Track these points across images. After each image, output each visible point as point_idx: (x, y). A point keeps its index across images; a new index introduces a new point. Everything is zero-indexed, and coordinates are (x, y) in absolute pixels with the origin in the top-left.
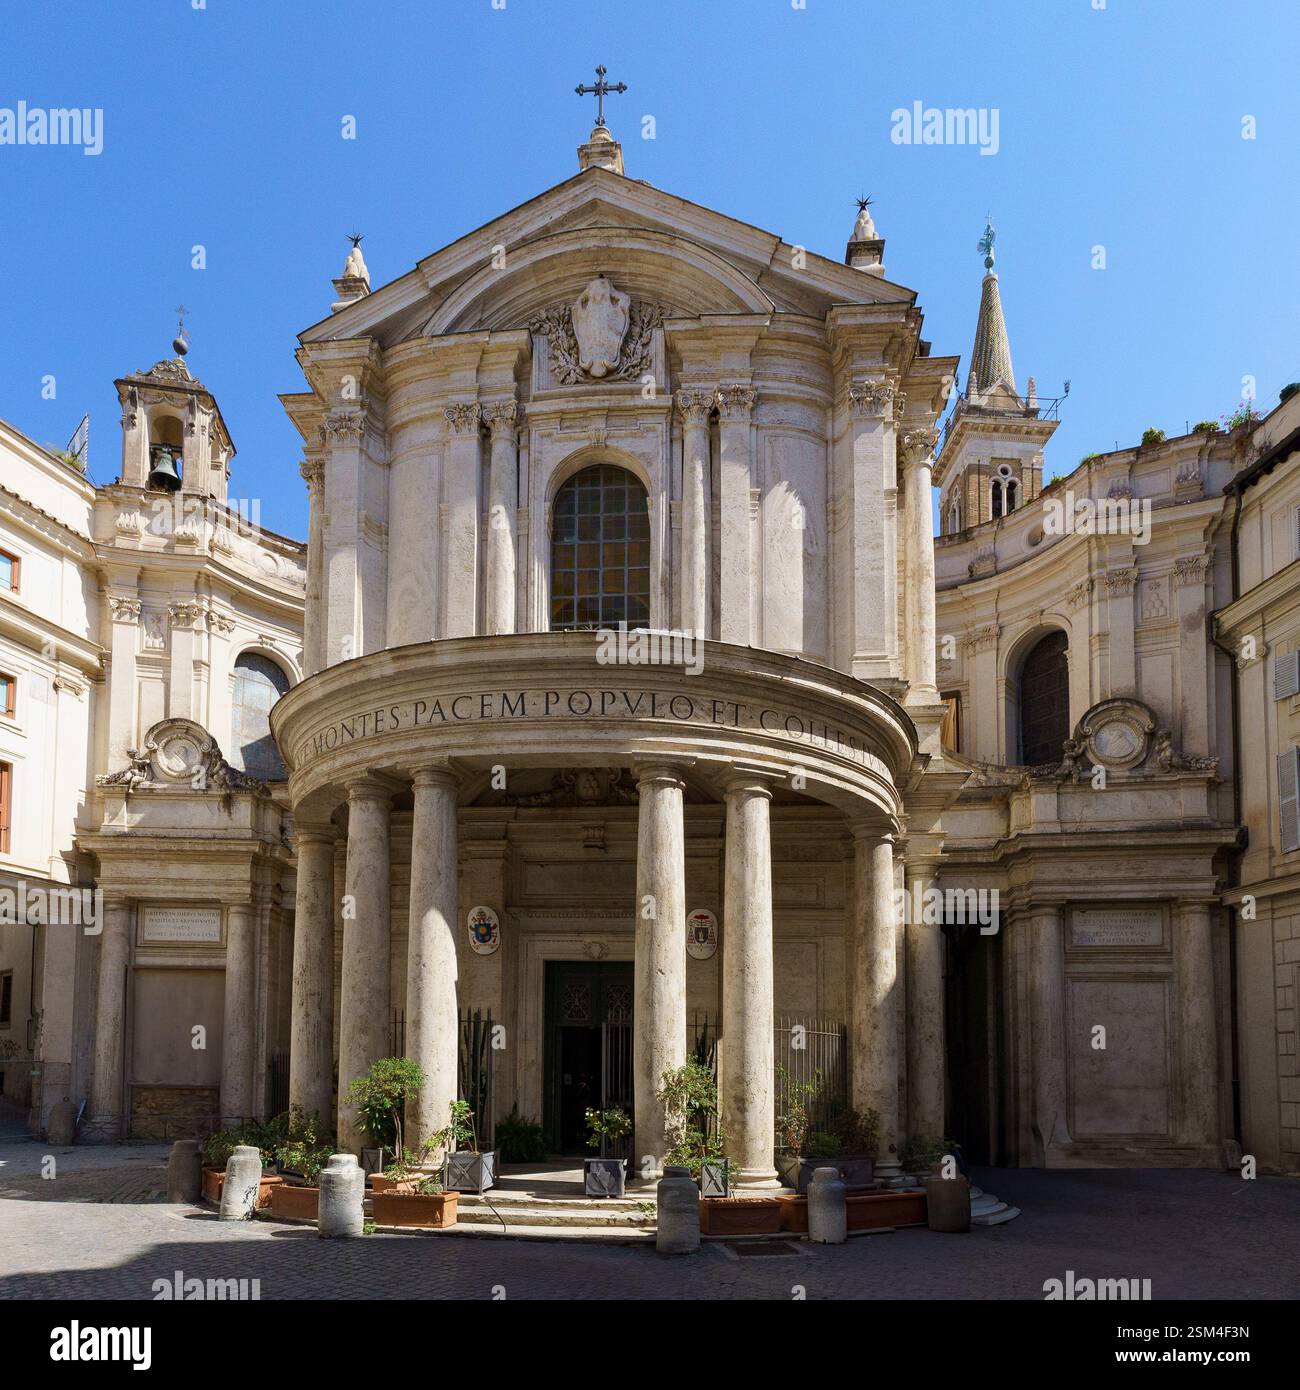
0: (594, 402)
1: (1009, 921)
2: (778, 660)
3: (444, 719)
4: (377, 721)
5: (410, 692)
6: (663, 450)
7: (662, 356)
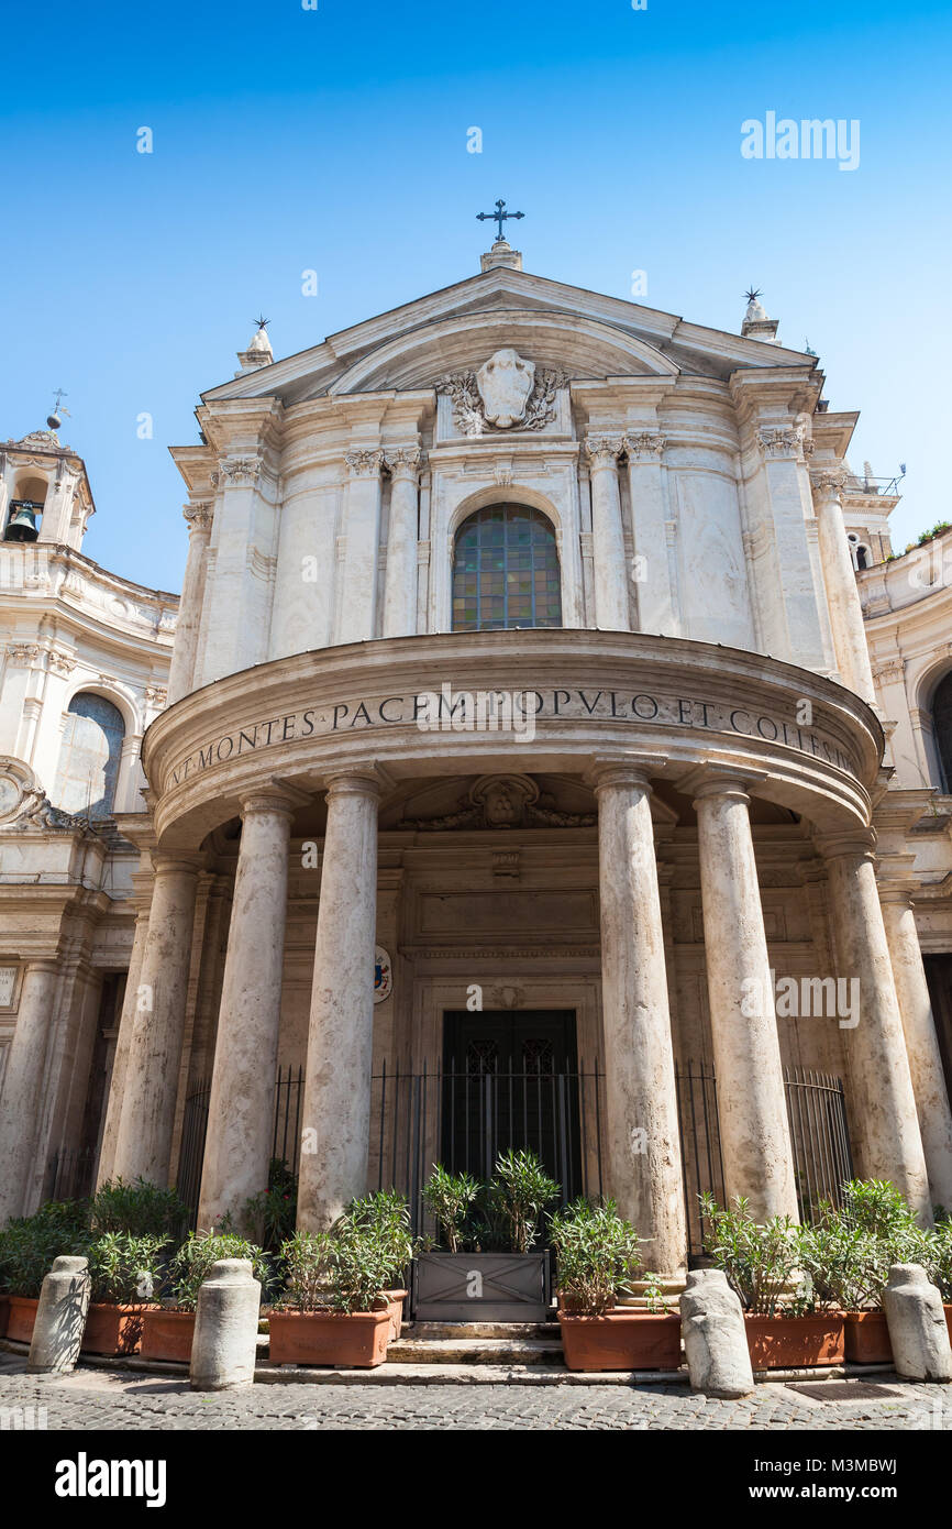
0: (502, 449)
2: (749, 658)
3: (369, 722)
4: (286, 727)
5: (331, 696)
6: (571, 488)
7: (568, 410)
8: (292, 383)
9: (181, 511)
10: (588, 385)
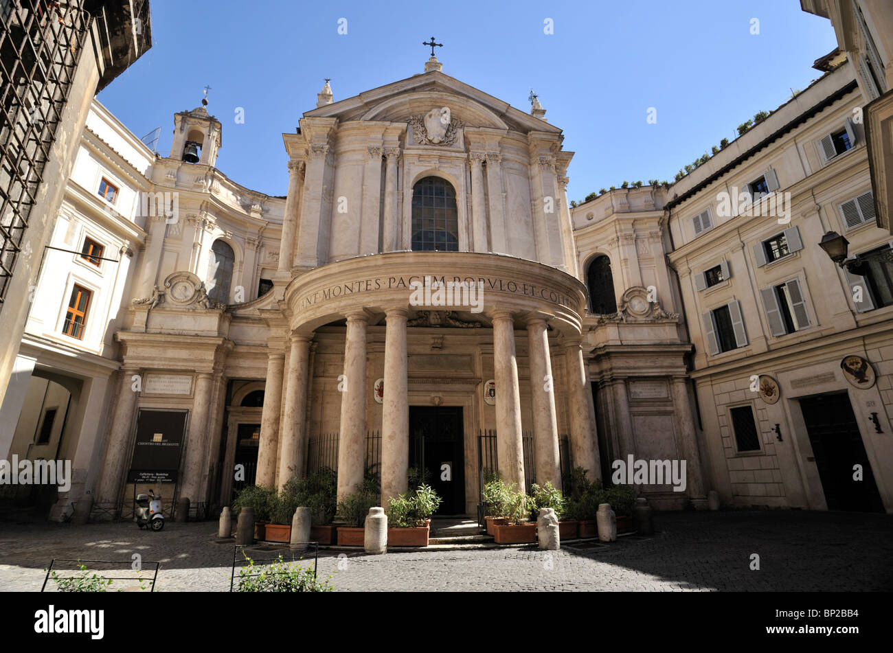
0: (435, 153)
1: (601, 387)
2: (549, 269)
3: (405, 286)
4: (367, 285)
5: (388, 273)
6: (463, 174)
7: (462, 138)
8: (343, 112)
9: (287, 164)
10: (472, 129)
